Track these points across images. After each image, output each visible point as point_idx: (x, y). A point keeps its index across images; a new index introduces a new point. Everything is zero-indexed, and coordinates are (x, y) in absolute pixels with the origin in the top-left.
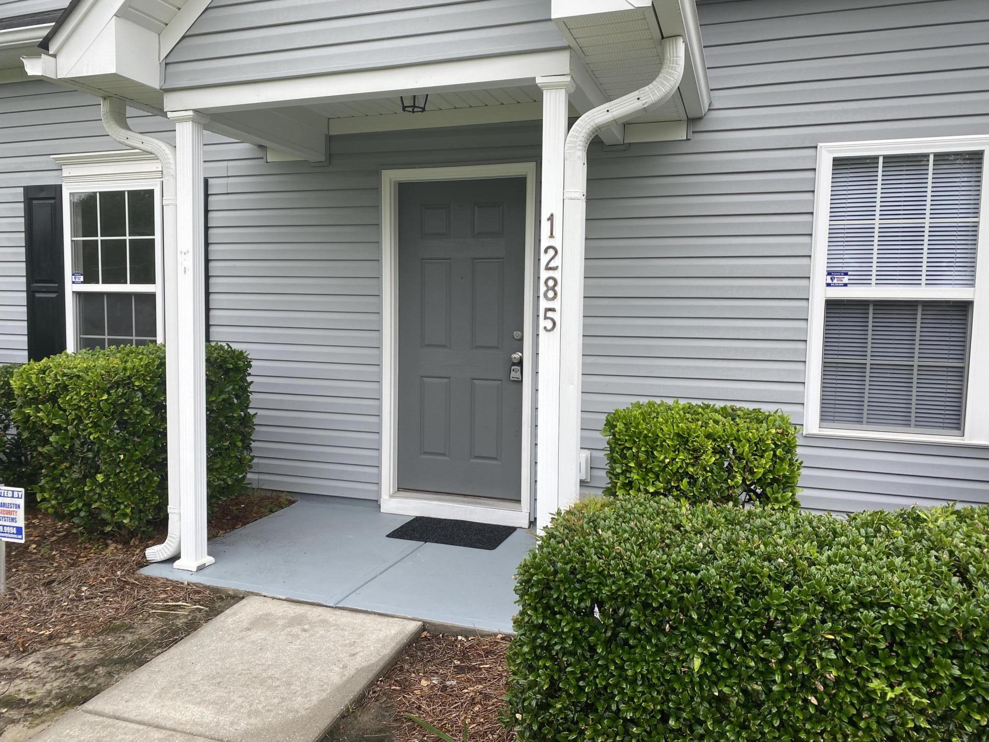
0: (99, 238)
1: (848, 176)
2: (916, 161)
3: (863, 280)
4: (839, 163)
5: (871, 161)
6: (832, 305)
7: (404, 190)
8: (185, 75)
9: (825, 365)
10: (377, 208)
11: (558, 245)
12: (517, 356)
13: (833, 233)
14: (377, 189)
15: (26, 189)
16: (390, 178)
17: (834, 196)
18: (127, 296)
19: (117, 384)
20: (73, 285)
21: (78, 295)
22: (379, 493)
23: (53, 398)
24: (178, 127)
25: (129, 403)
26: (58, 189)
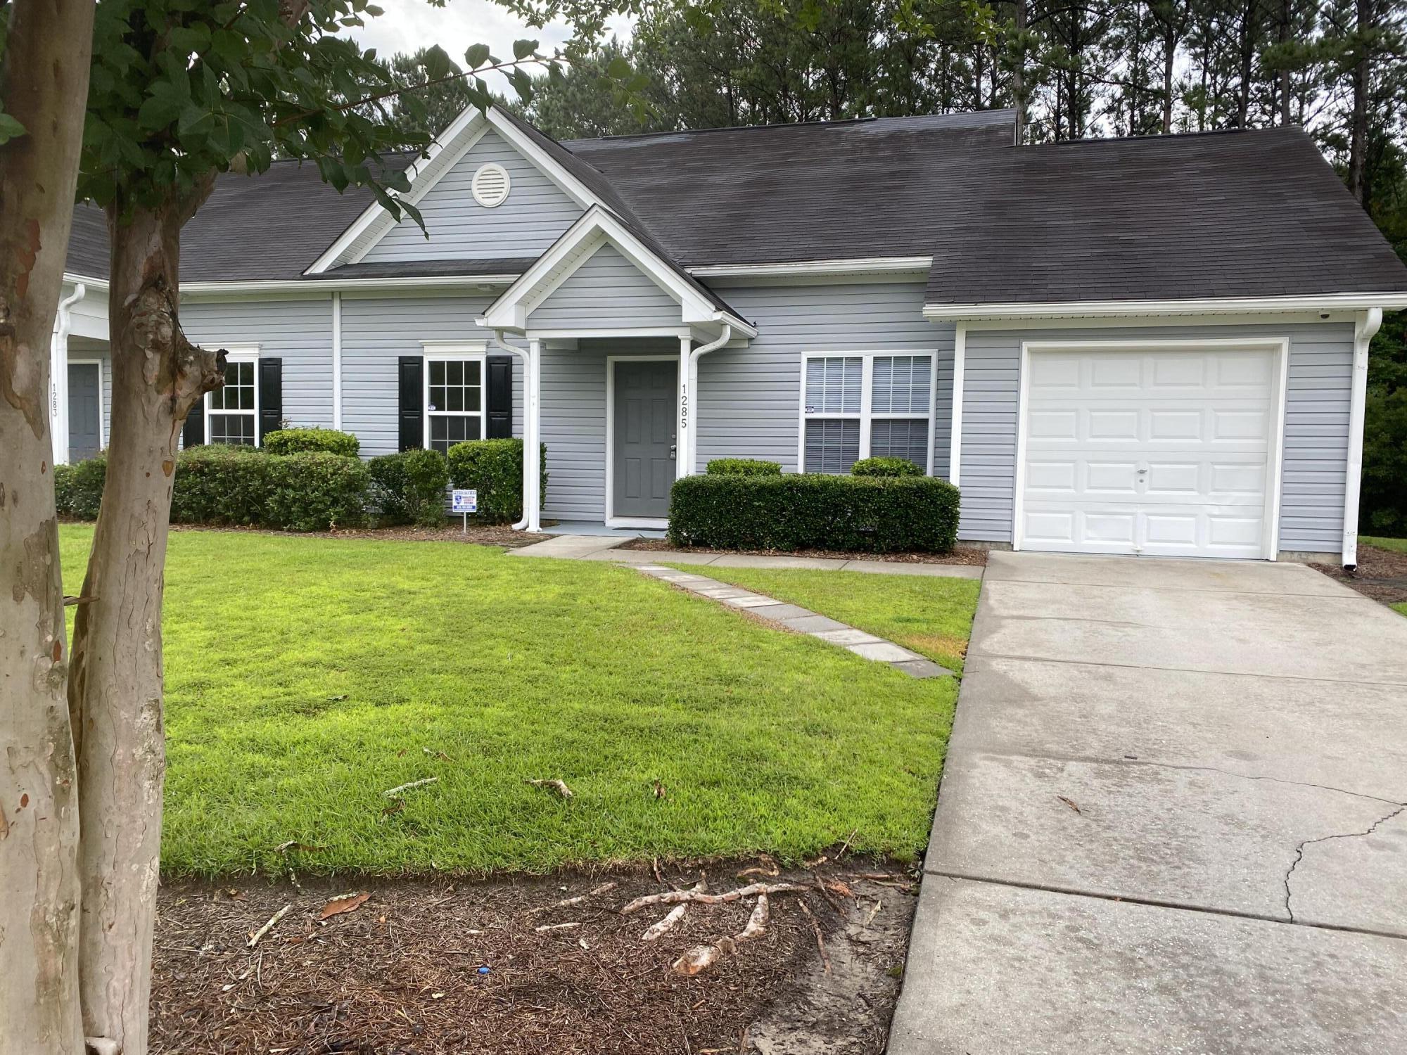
0: (446, 386)
1: (813, 366)
2: (839, 360)
3: (820, 410)
4: (809, 360)
5: (822, 360)
6: (808, 421)
7: (617, 365)
8: (535, 323)
9: (807, 448)
10: (605, 374)
11: (686, 395)
12: (673, 447)
13: (808, 390)
14: (604, 365)
15: (400, 358)
16: (611, 360)
17: (808, 373)
18: (462, 418)
19: (502, 452)
20: (428, 411)
21: (433, 418)
22: (604, 517)
23: (472, 459)
24: (531, 344)
25: (507, 461)
26: (422, 358)
